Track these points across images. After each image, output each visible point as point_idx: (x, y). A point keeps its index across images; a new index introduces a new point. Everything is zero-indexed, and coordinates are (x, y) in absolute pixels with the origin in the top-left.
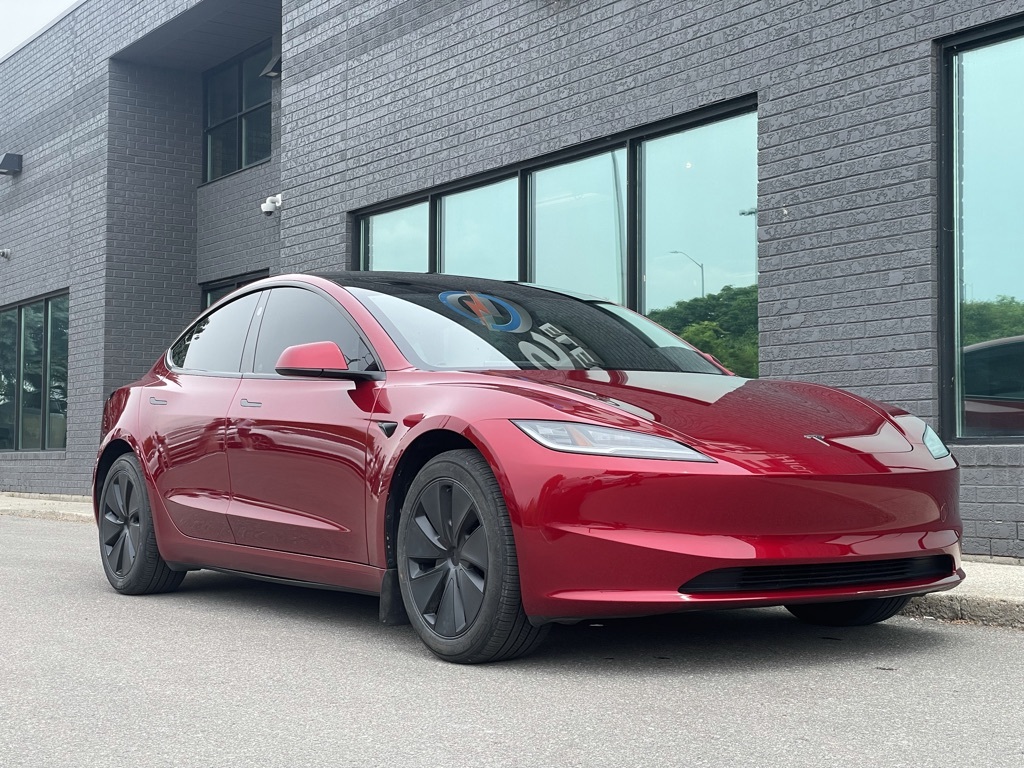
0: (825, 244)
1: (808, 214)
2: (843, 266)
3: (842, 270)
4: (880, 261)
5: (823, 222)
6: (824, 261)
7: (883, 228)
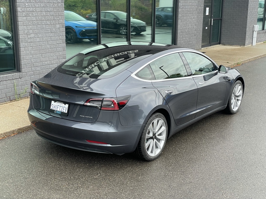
0: (40, 16)
1: (34, 6)
2: (45, 22)
3: (44, 23)
4: (54, 22)
5: (38, 9)
6: (39, 20)
7: (54, 14)
